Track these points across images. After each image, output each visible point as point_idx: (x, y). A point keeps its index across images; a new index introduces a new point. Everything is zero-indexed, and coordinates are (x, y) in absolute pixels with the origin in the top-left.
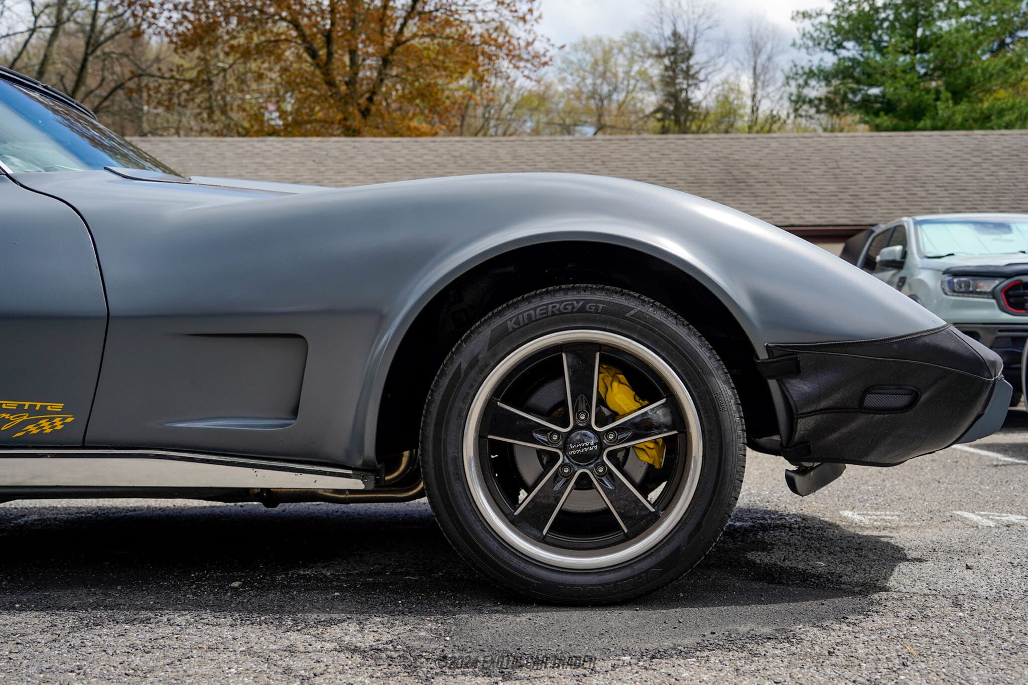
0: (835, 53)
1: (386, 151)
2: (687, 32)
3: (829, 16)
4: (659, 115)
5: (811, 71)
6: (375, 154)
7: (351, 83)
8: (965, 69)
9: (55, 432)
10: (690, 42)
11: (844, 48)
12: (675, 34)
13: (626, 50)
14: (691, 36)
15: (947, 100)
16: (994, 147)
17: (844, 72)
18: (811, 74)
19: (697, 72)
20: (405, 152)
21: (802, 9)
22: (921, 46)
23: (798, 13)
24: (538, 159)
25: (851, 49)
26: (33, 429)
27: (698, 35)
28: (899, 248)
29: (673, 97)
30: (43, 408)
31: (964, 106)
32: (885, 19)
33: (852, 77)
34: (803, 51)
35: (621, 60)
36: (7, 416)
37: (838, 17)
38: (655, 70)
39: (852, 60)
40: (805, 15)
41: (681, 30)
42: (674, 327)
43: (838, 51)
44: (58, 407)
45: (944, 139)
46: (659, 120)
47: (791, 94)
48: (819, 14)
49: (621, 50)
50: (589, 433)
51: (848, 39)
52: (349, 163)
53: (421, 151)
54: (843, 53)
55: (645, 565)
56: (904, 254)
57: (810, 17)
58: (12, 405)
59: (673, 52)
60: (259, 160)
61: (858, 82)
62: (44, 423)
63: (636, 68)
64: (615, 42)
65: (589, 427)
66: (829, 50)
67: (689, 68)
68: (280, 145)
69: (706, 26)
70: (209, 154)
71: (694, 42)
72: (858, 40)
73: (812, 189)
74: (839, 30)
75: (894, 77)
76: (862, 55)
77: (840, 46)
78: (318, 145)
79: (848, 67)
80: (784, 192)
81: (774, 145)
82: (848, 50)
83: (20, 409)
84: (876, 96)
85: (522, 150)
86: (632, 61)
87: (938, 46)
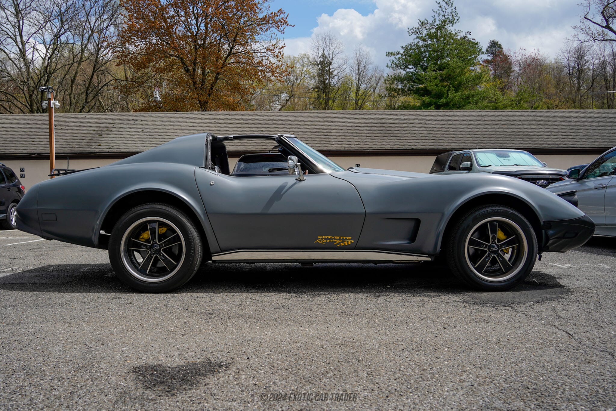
0: (404, 70)
1: (243, 117)
2: (329, 55)
3: (402, 55)
4: (316, 90)
5: (395, 77)
6: (239, 118)
7: (203, 81)
8: (459, 78)
9: (348, 245)
10: (330, 59)
11: (408, 68)
12: (323, 55)
13: (301, 61)
14: (331, 56)
15: (453, 91)
16: (485, 117)
17: (408, 78)
18: (395, 79)
19: (333, 71)
20: (251, 117)
21: (390, 52)
22: (441, 68)
23: (389, 53)
24: (305, 120)
25: (411, 69)
26: (342, 244)
27: (334, 56)
28: (469, 163)
29: (323, 82)
30: (346, 238)
31: (459, 94)
32: (425, 57)
33: (412, 80)
34: (391, 69)
35: (298, 65)
36: (336, 241)
37: (405, 55)
38: (315, 70)
39: (412, 73)
40: (392, 54)
41: (326, 54)
42: (521, 217)
43: (406, 69)
44: (350, 238)
45: (465, 113)
46: (317, 92)
47: (387, 87)
48: (398, 54)
49: (298, 61)
50: (495, 245)
51: (410, 65)
52: (229, 122)
53: (257, 117)
54: (408, 70)
55: (512, 280)
56: (472, 165)
57: (394, 55)
58: (338, 238)
59: (322, 63)
60: (193, 121)
61: (414, 82)
62: (346, 243)
63: (305, 69)
64: (296, 58)
65: (495, 243)
66: (402, 69)
67: (329, 70)
68: (200, 115)
69: (337, 52)
70: (173, 119)
71: (332, 59)
72: (415, 65)
73: (417, 133)
74: (406, 60)
75: (430, 81)
76: (415, 71)
77: (407, 67)
78: (215, 115)
79: (411, 76)
80: (407, 135)
81: (399, 115)
82: (410, 69)
83: (340, 239)
84: (422, 88)
85: (298, 117)
86: (303, 66)
87: (448, 68)
